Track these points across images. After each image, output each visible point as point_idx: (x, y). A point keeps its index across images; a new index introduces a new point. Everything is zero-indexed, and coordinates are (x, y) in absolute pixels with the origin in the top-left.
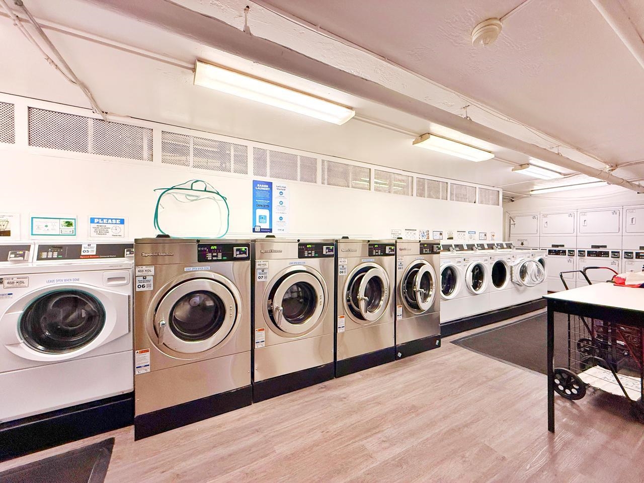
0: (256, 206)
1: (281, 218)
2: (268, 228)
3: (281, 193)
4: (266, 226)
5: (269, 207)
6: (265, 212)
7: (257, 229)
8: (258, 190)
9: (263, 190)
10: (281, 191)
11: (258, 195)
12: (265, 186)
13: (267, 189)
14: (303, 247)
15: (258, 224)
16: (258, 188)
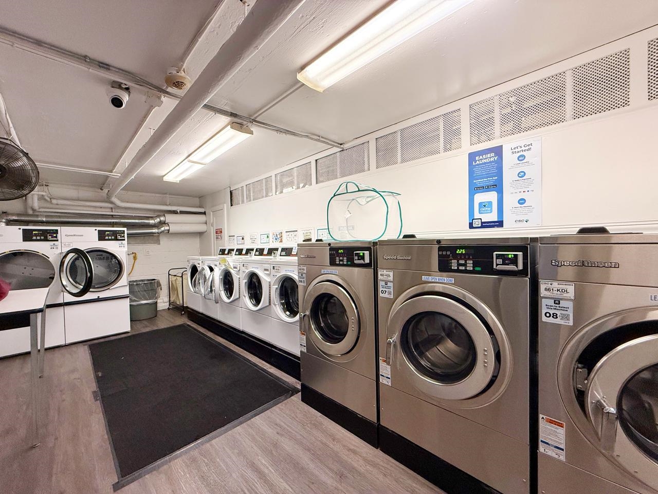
0: (474, 189)
1: (522, 201)
2: (496, 220)
3: (521, 158)
4: (493, 217)
5: (497, 187)
6: (492, 196)
7: (477, 223)
8: (478, 165)
9: (485, 163)
10: (521, 153)
11: (478, 172)
12: (489, 156)
13: (492, 159)
14: (448, 253)
15: (477, 215)
16: (478, 162)
